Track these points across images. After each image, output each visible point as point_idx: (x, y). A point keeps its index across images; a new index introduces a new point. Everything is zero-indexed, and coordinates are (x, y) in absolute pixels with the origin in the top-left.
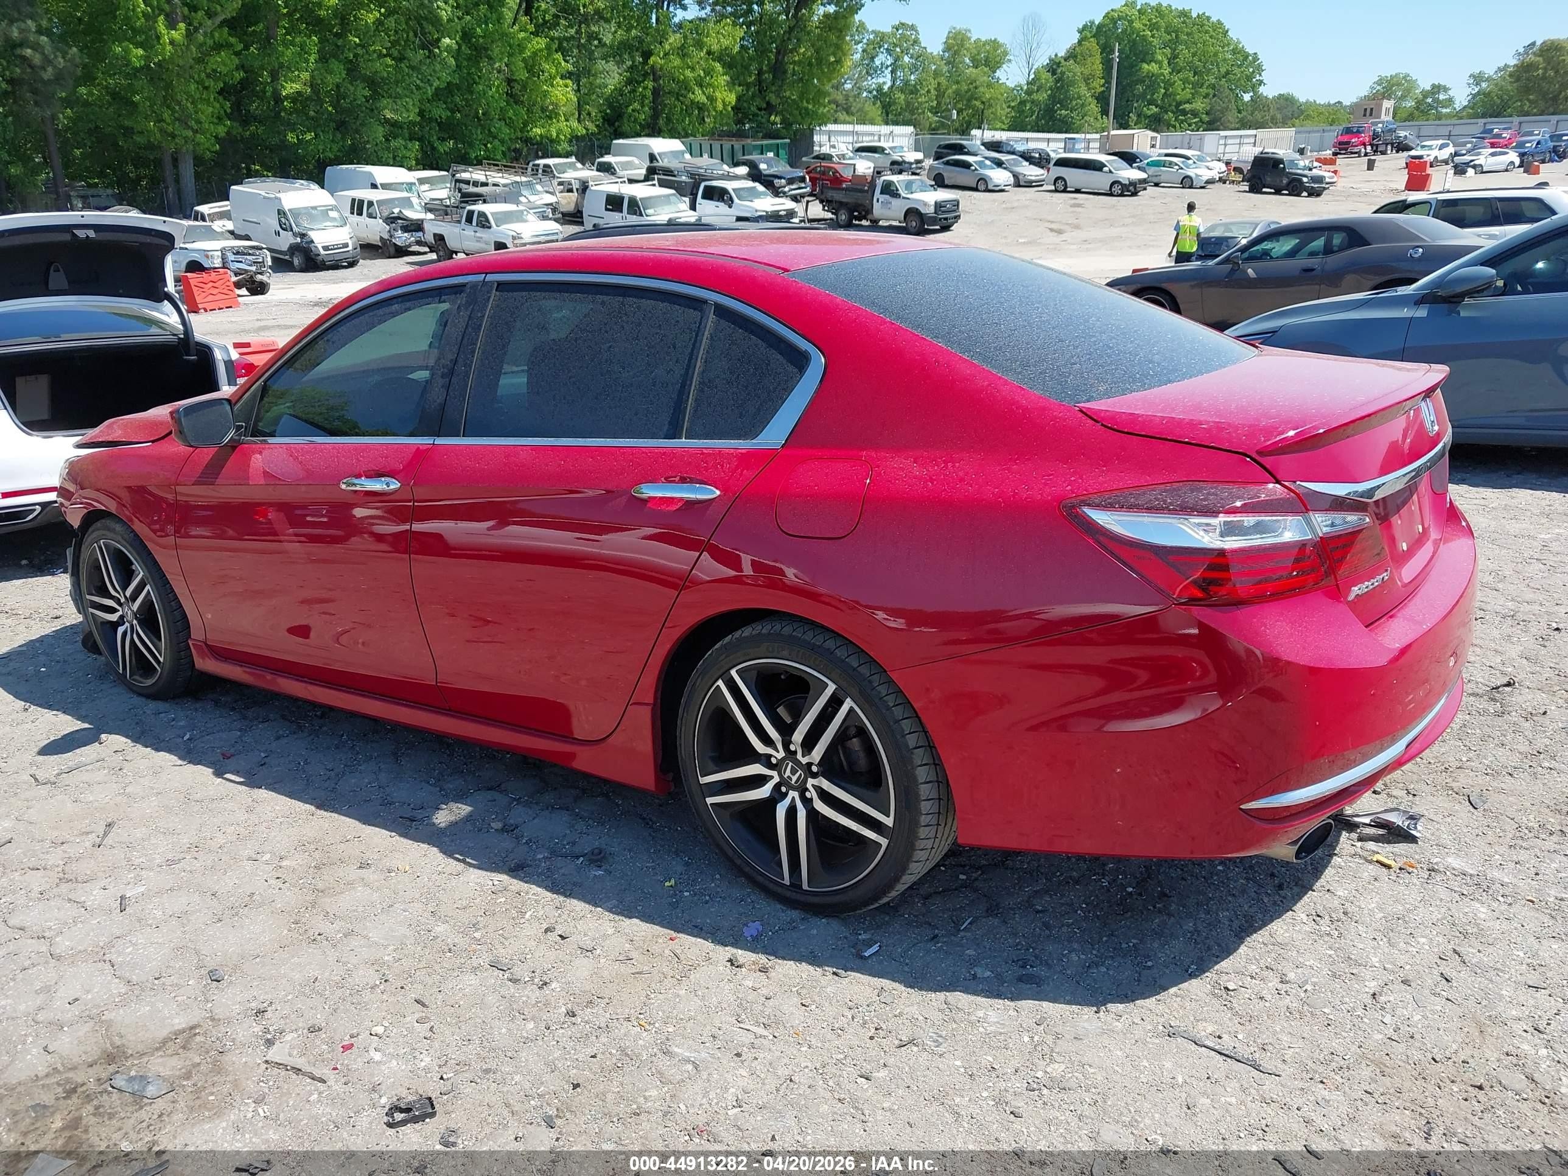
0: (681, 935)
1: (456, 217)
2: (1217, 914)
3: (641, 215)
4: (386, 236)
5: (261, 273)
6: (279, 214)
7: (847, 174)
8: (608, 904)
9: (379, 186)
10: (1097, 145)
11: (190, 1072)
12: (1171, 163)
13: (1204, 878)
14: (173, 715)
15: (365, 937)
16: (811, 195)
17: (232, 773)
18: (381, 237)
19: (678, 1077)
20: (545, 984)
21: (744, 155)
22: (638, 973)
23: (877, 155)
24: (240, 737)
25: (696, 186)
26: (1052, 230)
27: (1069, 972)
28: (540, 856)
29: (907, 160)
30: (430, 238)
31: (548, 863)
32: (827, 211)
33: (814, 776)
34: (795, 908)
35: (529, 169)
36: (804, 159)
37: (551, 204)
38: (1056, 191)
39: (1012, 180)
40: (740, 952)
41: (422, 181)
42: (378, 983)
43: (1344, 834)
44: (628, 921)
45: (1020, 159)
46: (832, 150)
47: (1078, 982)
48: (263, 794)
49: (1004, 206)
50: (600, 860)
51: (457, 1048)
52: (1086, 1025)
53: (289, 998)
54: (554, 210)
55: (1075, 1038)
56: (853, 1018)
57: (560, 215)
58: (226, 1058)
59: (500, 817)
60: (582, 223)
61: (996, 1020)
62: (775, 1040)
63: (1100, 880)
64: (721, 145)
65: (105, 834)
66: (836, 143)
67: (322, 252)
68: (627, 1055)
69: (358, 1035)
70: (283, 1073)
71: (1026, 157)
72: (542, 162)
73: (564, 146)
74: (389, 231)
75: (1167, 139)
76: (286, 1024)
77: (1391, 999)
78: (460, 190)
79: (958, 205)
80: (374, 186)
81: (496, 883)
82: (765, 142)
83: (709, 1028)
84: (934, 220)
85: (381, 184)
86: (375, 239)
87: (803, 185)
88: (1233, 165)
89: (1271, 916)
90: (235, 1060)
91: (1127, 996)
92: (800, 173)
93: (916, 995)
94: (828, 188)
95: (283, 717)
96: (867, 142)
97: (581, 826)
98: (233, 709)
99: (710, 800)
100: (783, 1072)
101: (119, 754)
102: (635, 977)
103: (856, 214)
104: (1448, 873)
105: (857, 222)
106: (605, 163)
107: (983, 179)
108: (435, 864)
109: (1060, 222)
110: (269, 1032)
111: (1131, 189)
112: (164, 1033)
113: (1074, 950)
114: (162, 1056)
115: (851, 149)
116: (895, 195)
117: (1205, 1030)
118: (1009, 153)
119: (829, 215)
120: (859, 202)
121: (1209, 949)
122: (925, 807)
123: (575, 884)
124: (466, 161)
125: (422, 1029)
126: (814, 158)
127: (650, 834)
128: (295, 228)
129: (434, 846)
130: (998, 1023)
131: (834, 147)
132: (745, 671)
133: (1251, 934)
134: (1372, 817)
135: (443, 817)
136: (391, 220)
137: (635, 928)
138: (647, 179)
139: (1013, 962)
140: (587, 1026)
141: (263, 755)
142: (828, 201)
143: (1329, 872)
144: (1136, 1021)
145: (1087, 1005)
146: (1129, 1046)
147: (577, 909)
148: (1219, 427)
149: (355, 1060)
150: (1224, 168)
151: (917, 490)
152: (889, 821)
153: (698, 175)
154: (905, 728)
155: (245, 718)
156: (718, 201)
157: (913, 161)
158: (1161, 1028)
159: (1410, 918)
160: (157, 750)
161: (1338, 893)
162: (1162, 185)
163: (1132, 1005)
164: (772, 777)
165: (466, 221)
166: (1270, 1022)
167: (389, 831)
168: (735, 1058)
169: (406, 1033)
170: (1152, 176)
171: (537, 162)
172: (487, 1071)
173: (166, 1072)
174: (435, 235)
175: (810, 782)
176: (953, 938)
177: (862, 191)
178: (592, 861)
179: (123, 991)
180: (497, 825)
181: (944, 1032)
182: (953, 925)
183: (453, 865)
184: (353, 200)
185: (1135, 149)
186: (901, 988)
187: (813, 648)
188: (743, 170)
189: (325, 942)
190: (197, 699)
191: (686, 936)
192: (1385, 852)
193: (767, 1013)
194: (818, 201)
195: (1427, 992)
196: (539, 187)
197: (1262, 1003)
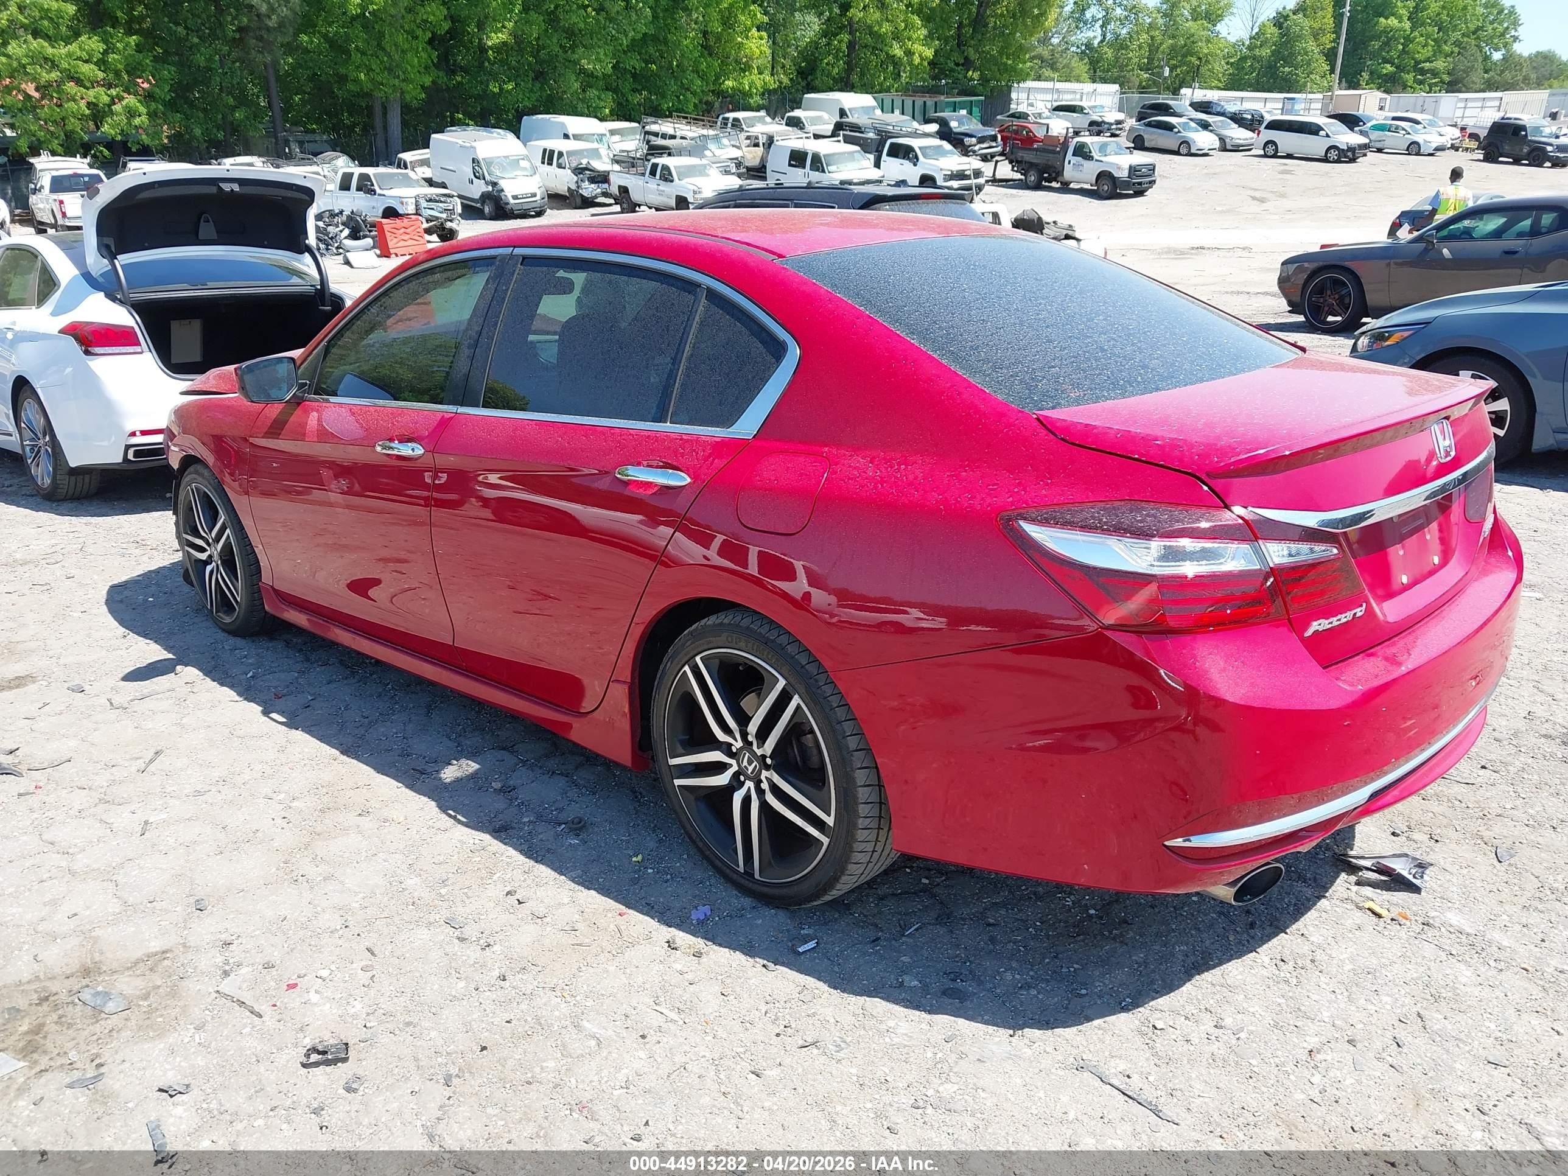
0: (631, 911)
1: (640, 170)
2: (1174, 948)
3: (823, 171)
4: (574, 187)
5: (451, 221)
6: (473, 162)
7: (1040, 133)
8: (573, 874)
9: (571, 137)
10: (1319, 106)
11: (149, 994)
12: (1397, 127)
13: (1174, 908)
14: (246, 651)
15: (342, 883)
16: (1002, 154)
17: (278, 712)
18: (569, 188)
19: (579, 1052)
20: (489, 946)
21: (936, 112)
22: (577, 945)
23: (1075, 115)
24: (297, 678)
25: (881, 144)
26: (1254, 198)
27: (998, 991)
28: (526, 820)
29: (1106, 120)
30: (614, 190)
31: (531, 827)
32: (1017, 172)
33: (767, 768)
34: (749, 896)
35: (719, 123)
36: (999, 117)
37: (737, 159)
38: (1265, 156)
39: (1217, 144)
40: (682, 934)
41: (613, 132)
42: (338, 927)
43: (1343, 875)
44: (586, 891)
45: (1229, 121)
46: (1030, 108)
47: (1003, 1002)
48: (299, 735)
49: (1206, 171)
50: (580, 829)
51: (390, 999)
52: (994, 1048)
53: (256, 933)
54: (739, 165)
55: (979, 1060)
56: (766, 1013)
57: (745, 170)
58: (184, 983)
59: (503, 777)
60: (764, 178)
61: (905, 1032)
62: (684, 1026)
63: (1065, 898)
64: (914, 102)
65: (151, 761)
66: (1034, 102)
67: (512, 201)
68: (540, 1024)
69: (305, 975)
70: (229, 1003)
71: (1237, 119)
72: (731, 115)
73: (756, 100)
74: (577, 182)
75: (1399, 101)
76: (245, 958)
77: (1329, 1058)
78: (648, 142)
79: (1154, 170)
80: (566, 136)
81: (477, 842)
82: (958, 99)
83: (625, 1006)
84: (1126, 184)
85: (573, 135)
86: (563, 190)
87: (994, 144)
88: (1469, 131)
89: (1232, 956)
90: (191, 986)
91: (1046, 1023)
92: (991, 131)
93: (837, 996)
94: (1019, 148)
95: (341, 662)
96: (1067, 100)
97: (573, 793)
98: (300, 650)
99: (678, 782)
100: (679, 1059)
101: (189, 685)
102: (574, 949)
103: (1045, 175)
104: (1443, 929)
105: (1047, 184)
106: (794, 118)
107: (1186, 143)
108: (428, 817)
109: (1264, 190)
110: (228, 964)
111: (1348, 155)
112: (139, 954)
113: (1011, 968)
114: (130, 975)
115: (1049, 107)
116: (1088, 157)
117: (1114, 1069)
118: (1219, 114)
119: (1018, 176)
120: (1050, 163)
121: (1152, 982)
122: (863, 810)
123: (548, 850)
124: (658, 113)
125: (364, 978)
126: (1008, 116)
127: (635, 808)
128: (487, 177)
129: (433, 800)
130: (906, 1035)
131: (1032, 105)
132: (709, 659)
133: (1203, 972)
134: (1374, 861)
135: (450, 773)
136: (578, 171)
137: (590, 900)
138: (833, 135)
139: (945, 974)
140: (513, 992)
141: (310, 698)
142: (1017, 162)
143: (1311, 915)
144: (1048, 1050)
145: (1005, 1027)
146: (1030, 1075)
147: (543, 875)
148: (1174, 444)
149: (293, 999)
150: (1457, 133)
151: (867, 491)
152: (830, 821)
153: (885, 132)
154: (846, 729)
155: (308, 660)
156: (904, 158)
157: (1113, 121)
158: (1072, 1059)
159: (1381, 973)
160: (222, 684)
161: (1312, 939)
162: (1385, 151)
163: (1049, 1032)
164: (731, 766)
165: (650, 174)
166: (1189, 1066)
167: (397, 781)
168: (640, 1039)
169: (347, 979)
170: (1376, 141)
171: (727, 115)
172: (408, 1024)
173: (128, 991)
174: (620, 187)
175: (765, 774)
176: (893, 942)
177: (1054, 152)
178: (571, 830)
179: (117, 911)
180: (497, 785)
181: (850, 1039)
182: (898, 929)
183: (444, 821)
184: (545, 150)
185: (1361, 112)
186: (823, 987)
187: (767, 642)
188: (934, 127)
189: (305, 883)
190: (272, 638)
191: (636, 913)
192: (1381, 899)
193: (684, 998)
194: (1007, 161)
195: (1371, 1055)
196: (725, 141)
197: (1187, 1046)
